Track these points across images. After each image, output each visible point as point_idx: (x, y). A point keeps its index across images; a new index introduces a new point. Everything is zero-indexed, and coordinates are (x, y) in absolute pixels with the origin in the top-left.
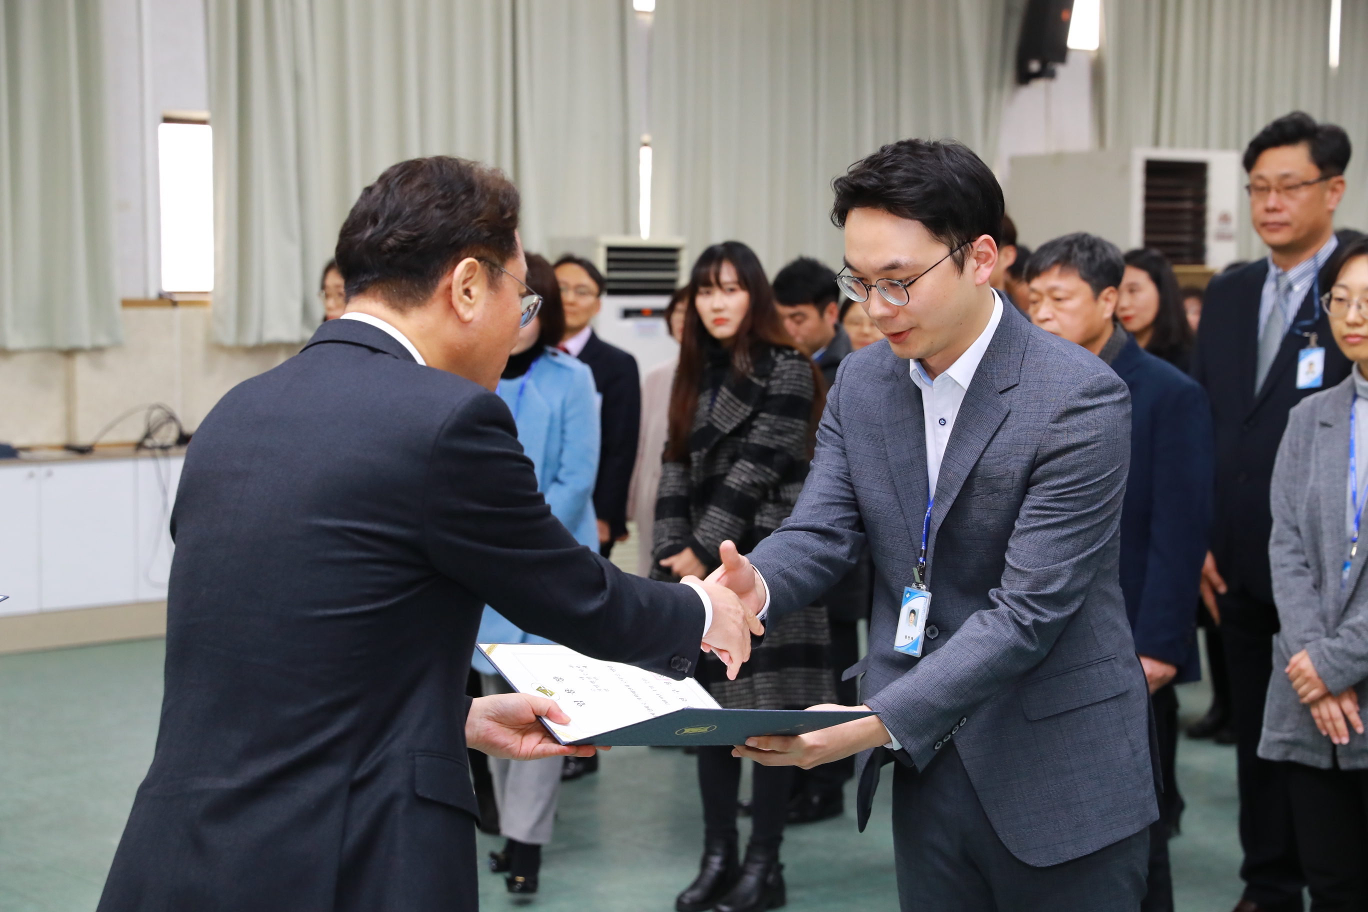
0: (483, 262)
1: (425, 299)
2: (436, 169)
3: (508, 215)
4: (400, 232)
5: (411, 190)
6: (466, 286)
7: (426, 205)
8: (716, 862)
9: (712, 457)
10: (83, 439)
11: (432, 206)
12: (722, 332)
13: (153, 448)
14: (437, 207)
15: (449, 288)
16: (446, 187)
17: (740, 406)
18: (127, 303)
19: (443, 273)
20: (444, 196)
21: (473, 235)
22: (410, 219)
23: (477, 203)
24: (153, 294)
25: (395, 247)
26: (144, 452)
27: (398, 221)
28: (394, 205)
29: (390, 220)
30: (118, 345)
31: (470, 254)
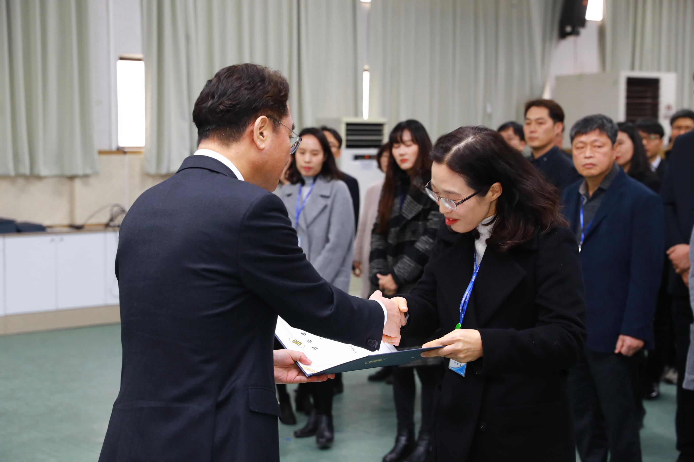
0: (270, 118)
1: (239, 138)
2: (245, 69)
3: (283, 93)
4: (226, 102)
5: (232, 80)
6: (261, 131)
7: (239, 88)
8: (403, 440)
9: (402, 232)
10: (79, 222)
11: (243, 89)
12: (405, 166)
13: (114, 226)
14: (246, 89)
15: (252, 132)
16: (250, 79)
17: (416, 205)
18: (101, 153)
19: (248, 123)
20: (249, 83)
21: (265, 104)
22: (232, 95)
23: (266, 87)
24: (114, 148)
25: (223, 110)
26: (110, 229)
27: (225, 96)
28: (223, 89)
29: (220, 96)
30: (96, 174)
31: (263, 114)
